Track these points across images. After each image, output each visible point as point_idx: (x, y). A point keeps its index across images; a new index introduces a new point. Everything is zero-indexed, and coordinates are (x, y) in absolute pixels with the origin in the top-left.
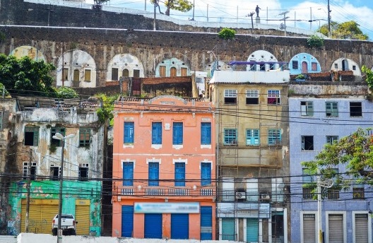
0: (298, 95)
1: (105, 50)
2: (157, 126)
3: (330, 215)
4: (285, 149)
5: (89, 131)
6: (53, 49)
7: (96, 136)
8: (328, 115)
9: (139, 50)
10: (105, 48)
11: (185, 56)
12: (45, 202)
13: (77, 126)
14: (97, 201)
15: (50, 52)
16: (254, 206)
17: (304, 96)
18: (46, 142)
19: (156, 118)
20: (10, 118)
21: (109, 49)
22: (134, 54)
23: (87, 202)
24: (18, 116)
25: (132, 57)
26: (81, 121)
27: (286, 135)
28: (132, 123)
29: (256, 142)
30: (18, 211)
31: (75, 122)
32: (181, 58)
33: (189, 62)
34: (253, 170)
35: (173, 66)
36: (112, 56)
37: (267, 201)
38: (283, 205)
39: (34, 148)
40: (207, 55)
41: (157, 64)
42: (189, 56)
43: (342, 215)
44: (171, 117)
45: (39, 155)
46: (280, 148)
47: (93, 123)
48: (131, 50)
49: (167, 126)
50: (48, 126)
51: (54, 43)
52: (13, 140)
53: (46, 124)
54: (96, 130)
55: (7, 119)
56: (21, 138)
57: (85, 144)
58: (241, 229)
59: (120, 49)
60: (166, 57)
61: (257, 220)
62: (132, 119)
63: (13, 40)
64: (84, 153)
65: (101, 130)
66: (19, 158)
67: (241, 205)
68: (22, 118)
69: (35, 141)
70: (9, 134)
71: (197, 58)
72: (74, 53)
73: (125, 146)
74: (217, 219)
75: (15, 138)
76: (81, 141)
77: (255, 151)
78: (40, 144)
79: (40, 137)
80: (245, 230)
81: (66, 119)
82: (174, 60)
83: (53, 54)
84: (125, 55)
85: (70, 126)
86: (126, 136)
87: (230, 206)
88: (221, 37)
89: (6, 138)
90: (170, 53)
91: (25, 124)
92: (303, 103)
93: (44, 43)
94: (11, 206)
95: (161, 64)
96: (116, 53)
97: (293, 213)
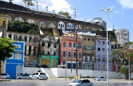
0: (98, 39)
1: (26, 18)
2: (70, 44)
3: (103, 65)
4: (95, 50)
5: (56, 44)
6: (14, 16)
7: (57, 45)
8: (103, 44)
9: (34, 18)
10: (26, 17)
11: (45, 21)
12: (47, 60)
13: (53, 43)
14: (58, 60)
15: (13, 17)
16: (89, 62)
17: (99, 39)
18: (47, 46)
19: (70, 42)
20: (39, 39)
21: (27, 18)
22: (33, 19)
23: (56, 60)
24: (41, 39)
25: (33, 20)
26: (54, 41)
27: (95, 48)
28: (65, 43)
29: (90, 49)
30: (41, 62)
31: (53, 41)
32: (44, 22)
33: (45, 23)
34: (89, 55)
35: (42, 23)
36: (28, 19)
37: (92, 61)
38: (94, 62)
39: (44, 47)
40: (50, 21)
41: (38, 23)
42: (46, 21)
43: (105, 65)
44: (73, 42)
45: (45, 49)
46: (94, 50)
47: (57, 42)
48: (32, 18)
49: (72, 44)
50: (47, 42)
51: (14, 15)
52: (39, 45)
53: (47, 41)
54: (57, 44)
55: (38, 40)
56: (41, 44)
57: (55, 47)
58: (87, 67)
59: (30, 18)
60: (40, 21)
61: (89, 65)
62: (65, 42)
63: (3, 12)
64: (55, 49)
65: (59, 44)
66: (41, 49)
67: (87, 62)
68: (41, 40)
69: (44, 45)
70: (39, 43)
71: (47, 22)
72: (19, 18)
73: (64, 48)
74: (82, 65)
75: (40, 44)
76: (54, 46)
77: (89, 50)
78: (45, 46)
79: (46, 44)
80: (87, 68)
81: (51, 41)
82: (42, 22)
83: (14, 17)
84: (31, 20)
85: (52, 42)
86: (64, 45)
87: (85, 62)
88: (53, 17)
89: (38, 44)
90: (41, 20)
91: (42, 41)
92: (98, 41)
93: (11, 14)
94: (39, 61)
95: (39, 23)
96: (29, 19)
97: (96, 64)
